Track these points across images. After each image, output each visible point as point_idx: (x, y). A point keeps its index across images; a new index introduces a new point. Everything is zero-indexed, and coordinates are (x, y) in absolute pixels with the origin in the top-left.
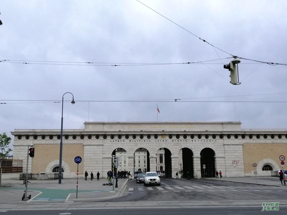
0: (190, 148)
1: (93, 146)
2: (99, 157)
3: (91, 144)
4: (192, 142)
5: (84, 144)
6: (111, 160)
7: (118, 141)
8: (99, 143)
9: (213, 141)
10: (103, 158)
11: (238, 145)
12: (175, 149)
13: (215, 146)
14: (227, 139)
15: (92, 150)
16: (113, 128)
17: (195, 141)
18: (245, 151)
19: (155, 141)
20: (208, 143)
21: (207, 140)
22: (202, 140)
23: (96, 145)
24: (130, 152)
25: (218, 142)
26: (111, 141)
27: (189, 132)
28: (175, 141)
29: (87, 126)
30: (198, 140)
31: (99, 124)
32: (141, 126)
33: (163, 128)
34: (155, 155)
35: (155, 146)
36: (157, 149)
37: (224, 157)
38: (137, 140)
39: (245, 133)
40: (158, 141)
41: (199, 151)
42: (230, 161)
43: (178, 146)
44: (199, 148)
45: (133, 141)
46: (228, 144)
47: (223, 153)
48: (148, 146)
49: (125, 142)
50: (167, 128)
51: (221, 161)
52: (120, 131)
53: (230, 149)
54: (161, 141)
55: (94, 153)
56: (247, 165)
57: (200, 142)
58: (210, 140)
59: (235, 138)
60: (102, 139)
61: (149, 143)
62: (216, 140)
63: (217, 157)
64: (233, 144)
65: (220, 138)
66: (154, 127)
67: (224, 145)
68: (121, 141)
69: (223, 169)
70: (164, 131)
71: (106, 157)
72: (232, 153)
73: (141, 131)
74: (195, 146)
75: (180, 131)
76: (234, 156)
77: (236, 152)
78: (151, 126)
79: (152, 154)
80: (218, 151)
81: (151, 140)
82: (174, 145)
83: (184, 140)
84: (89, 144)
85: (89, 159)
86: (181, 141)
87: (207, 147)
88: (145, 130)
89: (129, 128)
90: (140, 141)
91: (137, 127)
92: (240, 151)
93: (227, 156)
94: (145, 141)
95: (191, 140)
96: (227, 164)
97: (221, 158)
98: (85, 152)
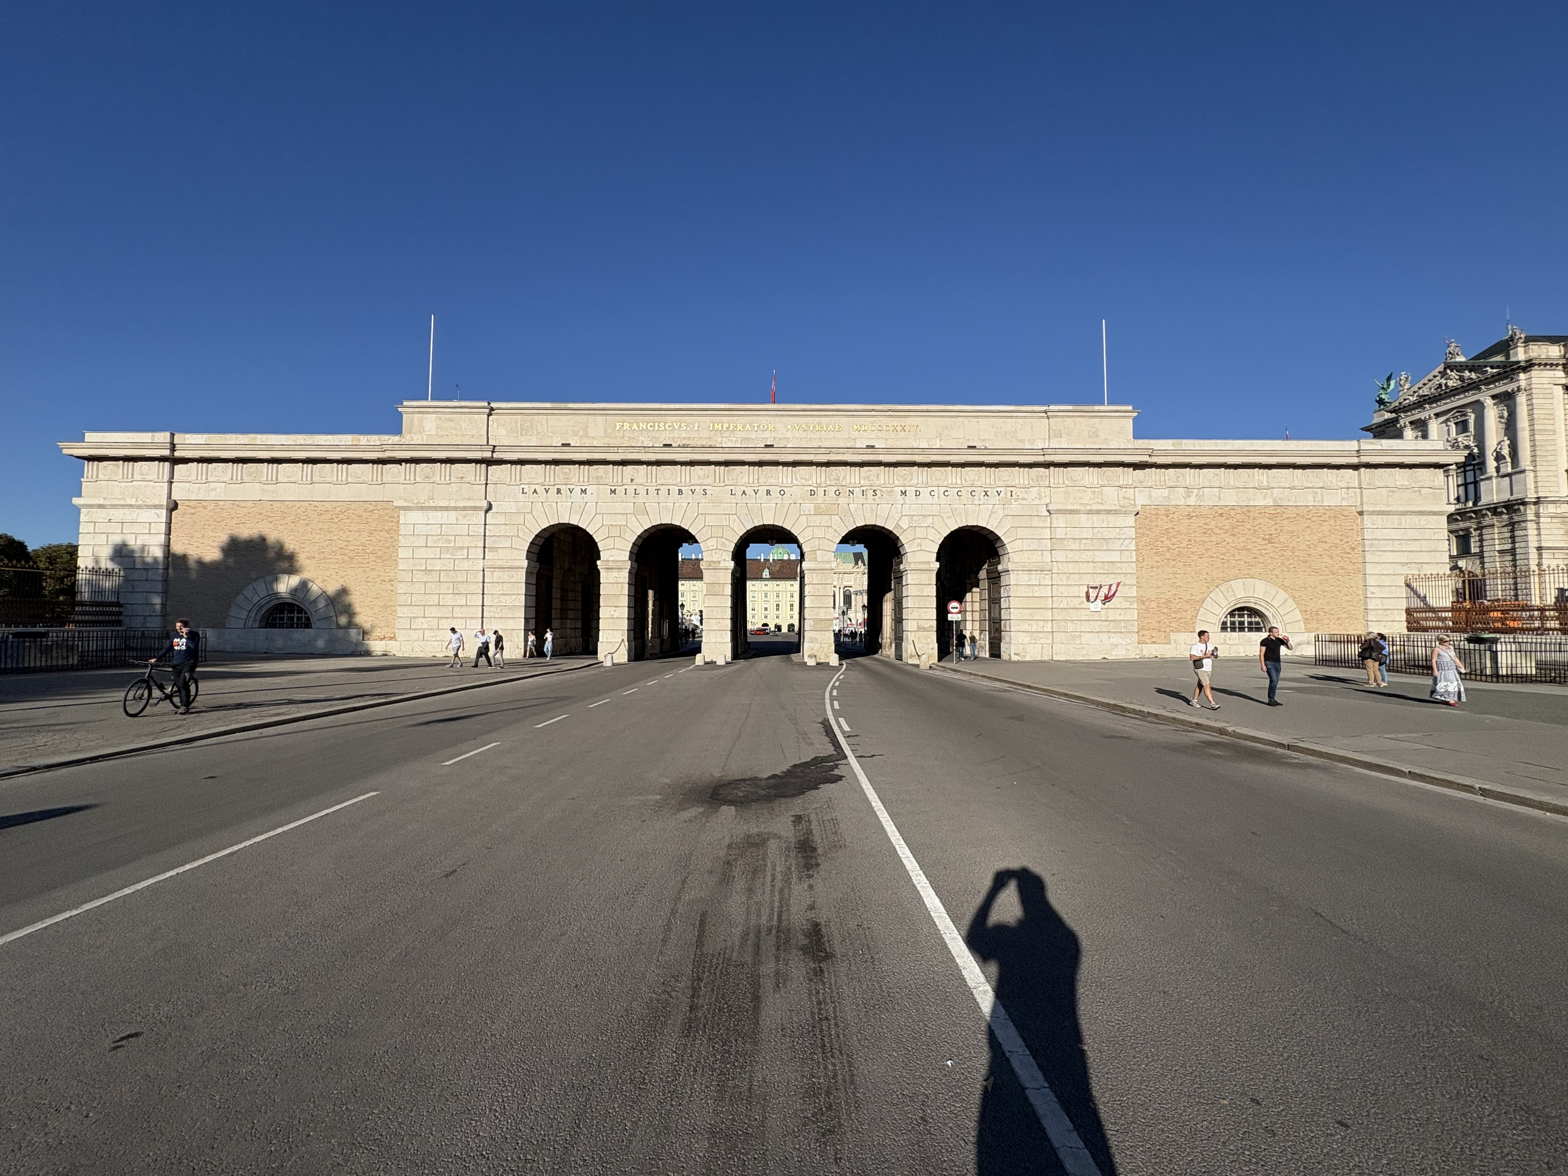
0: (890, 526)
1: (439, 514)
2: (466, 565)
3: (431, 504)
4: (900, 498)
6: (521, 576)
7: (557, 493)
8: (469, 499)
9: (999, 495)
10: (488, 568)
11: (1116, 512)
12: (819, 533)
13: (1009, 517)
14: (1064, 486)
15: (435, 530)
16: (535, 432)
17: (917, 494)
18: (1148, 540)
19: (732, 494)
20: (977, 502)
21: (970, 489)
22: (948, 489)
23: (455, 509)
24: (610, 541)
25: (1024, 499)
26: (523, 489)
27: (889, 450)
28: (825, 495)
29: (416, 421)
30: (931, 489)
31: (470, 413)
32: (664, 426)
33: (767, 434)
34: (727, 559)
35: (727, 516)
36: (735, 529)
37: (1049, 571)
38: (647, 490)
39: (1150, 455)
40: (744, 492)
41: (932, 541)
42: (1076, 587)
43: (837, 517)
44: (933, 527)
45: (626, 494)
46: (1070, 507)
47: (1044, 552)
48: (696, 514)
49: (587, 497)
50: (789, 435)
51: (1031, 587)
52: (568, 445)
53: (1076, 533)
54: (756, 494)
55: (446, 545)
56: (1153, 605)
57: (939, 497)
58: (986, 492)
59: (1101, 482)
60: (480, 482)
61: (703, 500)
62: (1011, 491)
63: (1013, 570)
64: (1095, 507)
65: (1031, 482)
66: (725, 427)
67: (1048, 511)
68: (571, 492)
69: (1042, 622)
70: (772, 446)
71: (500, 563)
72: (1086, 552)
73: (666, 445)
74: (914, 517)
75: (849, 445)
76: (1095, 564)
77: (1105, 548)
78: (714, 426)
79: (714, 551)
80: (1021, 541)
81: (710, 487)
82: (818, 513)
83: (864, 488)
84: (423, 505)
85: (421, 572)
86: (853, 494)
87: (972, 523)
88: (685, 442)
89: (610, 431)
90: (658, 494)
91: (645, 427)
92: (1121, 541)
93: (1060, 564)
94: (680, 492)
95: (898, 490)
96: (1060, 599)
97: (1033, 572)
98: (402, 541)
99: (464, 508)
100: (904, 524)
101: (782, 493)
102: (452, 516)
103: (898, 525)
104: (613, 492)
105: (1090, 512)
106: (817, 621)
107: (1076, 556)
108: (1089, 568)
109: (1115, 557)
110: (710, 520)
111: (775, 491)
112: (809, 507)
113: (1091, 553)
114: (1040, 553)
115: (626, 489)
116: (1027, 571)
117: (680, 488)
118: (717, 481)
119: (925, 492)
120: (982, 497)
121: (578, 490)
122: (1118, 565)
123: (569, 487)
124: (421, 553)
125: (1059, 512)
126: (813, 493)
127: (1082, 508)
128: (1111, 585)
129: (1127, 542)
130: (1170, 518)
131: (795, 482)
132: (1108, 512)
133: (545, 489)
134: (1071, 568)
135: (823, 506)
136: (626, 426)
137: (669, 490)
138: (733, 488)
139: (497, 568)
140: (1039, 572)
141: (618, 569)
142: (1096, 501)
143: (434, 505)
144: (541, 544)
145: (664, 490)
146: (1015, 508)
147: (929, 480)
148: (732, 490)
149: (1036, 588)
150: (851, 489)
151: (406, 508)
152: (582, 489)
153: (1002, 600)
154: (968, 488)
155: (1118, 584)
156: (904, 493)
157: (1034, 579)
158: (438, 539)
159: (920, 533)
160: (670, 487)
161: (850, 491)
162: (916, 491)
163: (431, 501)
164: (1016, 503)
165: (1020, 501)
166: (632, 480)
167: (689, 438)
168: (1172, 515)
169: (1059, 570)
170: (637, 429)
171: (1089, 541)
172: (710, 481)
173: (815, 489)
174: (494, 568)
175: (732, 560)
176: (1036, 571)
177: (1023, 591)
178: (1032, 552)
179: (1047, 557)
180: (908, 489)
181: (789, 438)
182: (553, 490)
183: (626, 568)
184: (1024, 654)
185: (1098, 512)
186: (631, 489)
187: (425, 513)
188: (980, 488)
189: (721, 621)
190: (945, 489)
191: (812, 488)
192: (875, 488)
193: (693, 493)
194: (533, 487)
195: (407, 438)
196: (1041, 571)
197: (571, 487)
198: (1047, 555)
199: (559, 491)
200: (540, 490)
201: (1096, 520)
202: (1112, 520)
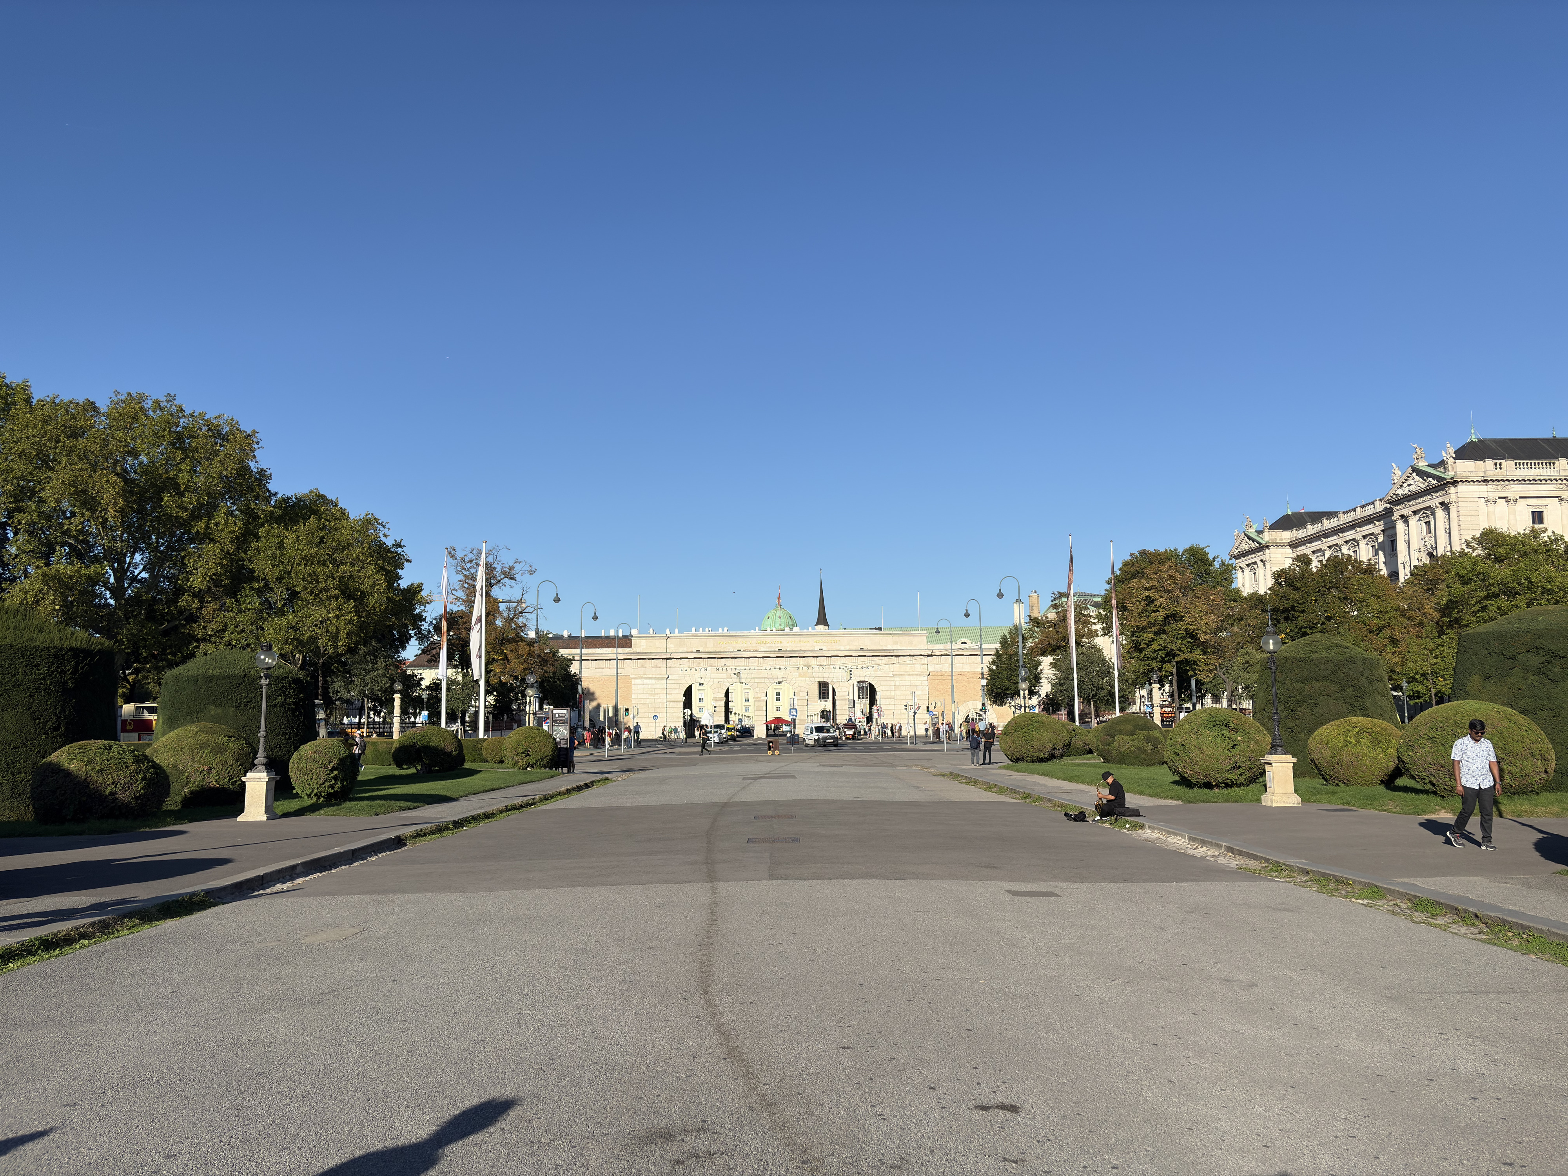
0: (831, 681)
1: (649, 680)
2: (659, 701)
3: (645, 676)
4: (833, 670)
5: (631, 676)
6: (682, 705)
7: (695, 671)
8: (660, 674)
9: (873, 668)
10: (668, 701)
11: (920, 675)
12: (801, 684)
13: (878, 678)
14: (899, 664)
15: (646, 687)
16: (686, 644)
18: (933, 686)
19: (765, 670)
20: (864, 671)
22: (853, 666)
23: (655, 678)
24: (716, 690)
25: (883, 670)
26: (681, 669)
27: (828, 651)
28: (803, 670)
29: (637, 642)
30: (846, 666)
31: (659, 639)
32: (737, 643)
33: (779, 645)
34: (764, 696)
35: (764, 679)
36: (767, 684)
37: (891, 698)
38: (731, 669)
39: (932, 652)
40: (770, 669)
43: (808, 678)
44: (847, 682)
45: (722, 670)
46: (902, 673)
47: (891, 691)
48: (751, 678)
49: (707, 672)
50: (788, 645)
52: (699, 651)
53: (904, 683)
54: (775, 669)
55: (651, 693)
57: (849, 669)
58: (868, 667)
59: (913, 663)
60: (664, 667)
61: (754, 673)
62: (878, 667)
63: (880, 696)
64: (910, 673)
65: (886, 663)
66: (762, 642)
67: (892, 674)
68: (701, 670)
70: (781, 650)
71: (673, 700)
72: (908, 691)
73: (738, 650)
74: (839, 678)
75: (812, 649)
77: (915, 689)
78: (757, 642)
79: (758, 693)
80: (884, 687)
81: (756, 667)
82: (800, 676)
83: (820, 667)
84: (641, 676)
87: (862, 680)
88: (746, 649)
89: (715, 645)
91: (729, 643)
92: (922, 686)
93: (897, 696)
95: (833, 667)
96: (898, 710)
98: (633, 692)
99: (659, 678)
100: (836, 681)
101: (785, 669)
102: (653, 681)
103: (833, 681)
104: (717, 670)
105: (909, 675)
107: (904, 693)
108: (909, 697)
109: (920, 693)
110: (757, 681)
111: (782, 668)
112: (796, 674)
113: (910, 691)
114: (889, 692)
116: (886, 697)
117: (744, 668)
118: (759, 665)
119: (843, 667)
120: (866, 669)
121: (703, 669)
122: (921, 696)
124: (641, 696)
125: (896, 675)
127: (906, 673)
129: (924, 686)
130: (943, 676)
131: (790, 664)
132: (916, 674)
133: (690, 669)
134: (902, 697)
135: (802, 674)
136: (722, 643)
138: (765, 667)
141: (720, 701)
142: (912, 670)
145: (738, 668)
146: (880, 674)
147: (844, 662)
149: (888, 706)
151: (635, 678)
152: (705, 669)
154: (861, 666)
156: (835, 668)
157: (888, 702)
158: (648, 690)
159: (841, 684)
160: (740, 668)
161: (813, 668)
162: (840, 667)
164: (880, 671)
166: (725, 665)
167: (748, 647)
169: (897, 698)
170: (727, 644)
171: (909, 687)
172: (756, 664)
173: (799, 667)
174: (671, 701)
176: (888, 699)
177: (883, 707)
178: (887, 691)
179: (893, 693)
180: (836, 666)
182: (693, 669)
183: (724, 701)
185: (912, 675)
186: (725, 669)
187: (643, 680)
188: (866, 666)
189: (762, 721)
190: (851, 666)
191: (797, 667)
192: (823, 666)
193: (750, 670)
194: (685, 669)
195: (634, 649)
197: (700, 668)
198: (893, 692)
200: (688, 669)
201: (912, 678)
202: (918, 678)
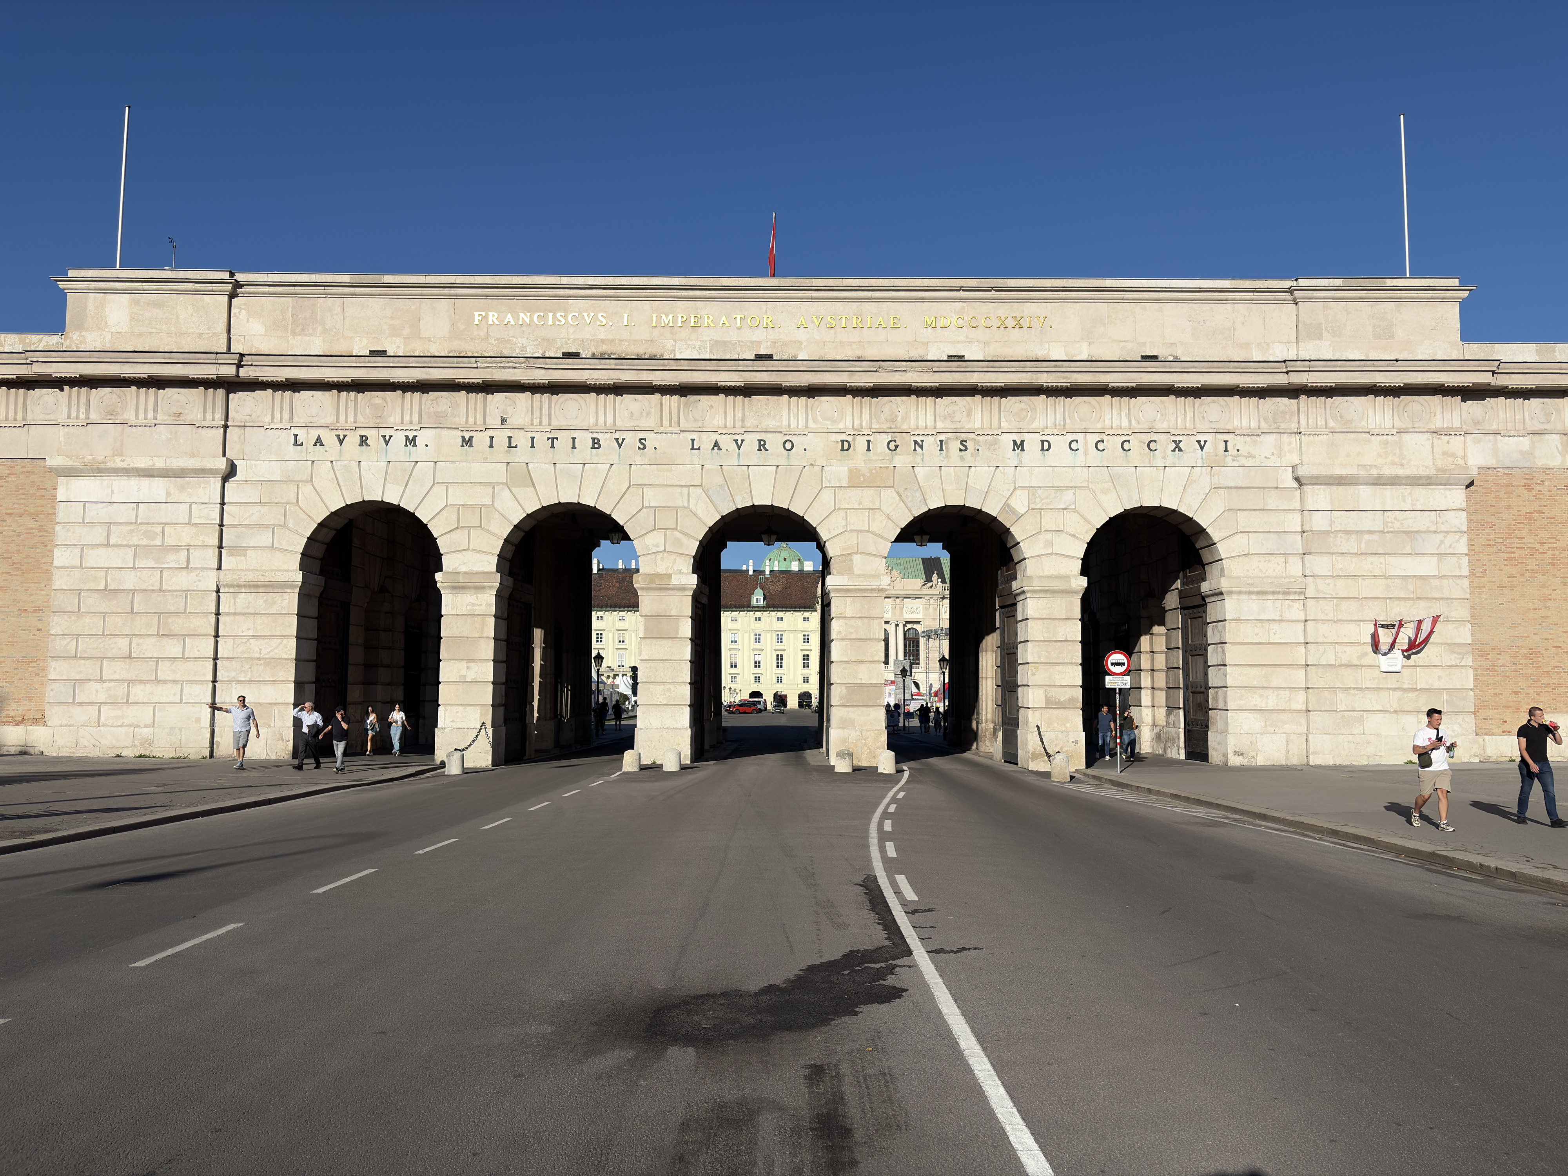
0: (992, 509)
1: (133, 482)
2: (182, 580)
3: (118, 463)
4: (1012, 457)
5: (51, 463)
6: (290, 602)
7: (361, 445)
8: (192, 456)
9: (1202, 448)
10: (228, 586)
11: (1428, 481)
12: (858, 521)
13: (1221, 491)
14: (1326, 431)
15: (125, 514)
16: (320, 328)
17: (1046, 445)
18: (1493, 536)
19: (693, 448)
20: (1160, 462)
21: (1147, 438)
22: (1105, 438)
23: (165, 473)
24: (460, 537)
25: (1250, 456)
26: (296, 436)
27: (992, 363)
28: (869, 450)
29: (91, 306)
30: (1071, 437)
31: (196, 292)
32: (565, 317)
33: (759, 335)
34: (684, 571)
35: (685, 490)
36: (700, 513)
37: (1301, 593)
38: (533, 438)
39: (1493, 373)
40: (716, 445)
41: (1074, 536)
42: (1352, 626)
43: (890, 492)
44: (1075, 510)
45: (491, 446)
46: (1339, 471)
47: (1291, 559)
48: (626, 486)
49: (418, 452)
50: (801, 335)
51: (1266, 625)
52: (382, 353)
53: (1351, 521)
54: (739, 447)
55: (145, 542)
56: (1505, 659)
57: (1086, 453)
58: (1177, 443)
59: (1398, 424)
60: (215, 424)
61: (638, 460)
62: (1226, 442)
63: (1230, 593)
64: (1387, 471)
65: (1263, 425)
66: (680, 320)
67: (1297, 479)
68: (387, 443)
69: (1287, 692)
70: (769, 357)
71: (250, 577)
72: (1371, 559)
73: (568, 355)
74: (1039, 491)
75: (914, 355)
76: (1389, 581)
77: (1408, 550)
78: (659, 318)
79: (659, 556)
80: (1245, 536)
81: (652, 435)
82: (856, 482)
83: (942, 437)
84: (102, 465)
85: (96, 595)
86: (921, 447)
87: (1150, 501)
88: (604, 348)
89: (462, 327)
90: (553, 447)
91: (528, 321)
92: (1440, 537)
93: (1320, 582)
94: (596, 444)
95: (1007, 440)
96: (1322, 648)
97: (1270, 597)
98: (61, 534)
99: (182, 473)
100: (1020, 504)
101: (788, 446)
102: (157, 488)
103: (1007, 507)
104: (467, 442)
105: (1378, 481)
106: (856, 688)
107: (1351, 565)
108: (1376, 588)
109: (1427, 566)
110: (653, 498)
111: (774, 442)
112: (839, 472)
113: (1382, 559)
114: (1281, 559)
115: (491, 438)
116: (1258, 593)
117: (595, 436)
118: (666, 422)
119: (1059, 444)
120: (1170, 452)
121: (399, 438)
122: (1435, 582)
123: (383, 432)
124: (98, 558)
125: (1317, 480)
126: (846, 447)
127: (1362, 473)
128: (1420, 622)
129: (1451, 538)
130: (1534, 492)
131: (812, 425)
132: (1414, 481)
133: (338, 436)
134: (1341, 588)
135: (865, 470)
136: (493, 317)
137: (574, 439)
138: (694, 436)
139: (245, 586)
140: (1280, 597)
141: (476, 588)
142: (1390, 458)
143: (125, 465)
144: (328, 540)
145: (564, 438)
146: (1231, 474)
147: (1068, 421)
148: (693, 440)
149: (1275, 626)
150: (919, 439)
151: (71, 472)
152: (407, 437)
153: (1210, 649)
154: (1143, 436)
155: (1435, 620)
156: (1019, 446)
157: (1271, 608)
158: (132, 531)
159: (1050, 521)
160: (575, 434)
161: (915, 442)
162: (1043, 441)
163: (118, 459)
164: (1235, 464)
165: (1243, 461)
166: (503, 420)
167: (613, 341)
168: (1539, 488)
169: (1318, 591)
170: (513, 323)
171: (1376, 537)
172: (650, 422)
173: (850, 439)
174: (239, 586)
175: (693, 572)
176: (1273, 593)
177: (1248, 633)
178: (1267, 558)
179: (1295, 568)
180: (1026, 437)
181: (801, 343)
182: (353, 439)
183: (491, 588)
184: (1252, 754)
185: (1393, 481)
186: (501, 438)
187: (106, 481)
188: (1165, 436)
189: (671, 686)
190: (1097, 437)
191: (844, 437)
192: (964, 436)
193: (620, 446)
194: (314, 434)
195: (74, 339)
196: (1284, 593)
197: (387, 433)
198: (1295, 562)
199: (363, 441)
200: (329, 438)
201: (1389, 497)
202: (1422, 496)
